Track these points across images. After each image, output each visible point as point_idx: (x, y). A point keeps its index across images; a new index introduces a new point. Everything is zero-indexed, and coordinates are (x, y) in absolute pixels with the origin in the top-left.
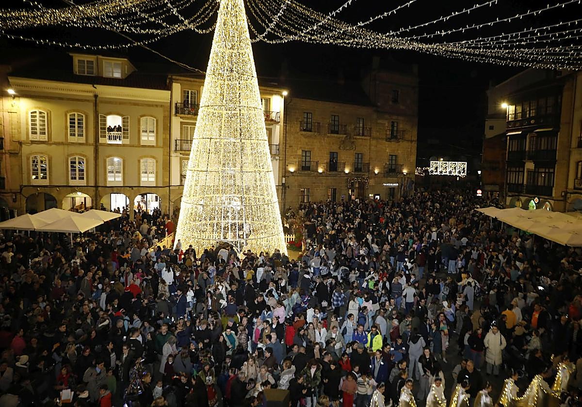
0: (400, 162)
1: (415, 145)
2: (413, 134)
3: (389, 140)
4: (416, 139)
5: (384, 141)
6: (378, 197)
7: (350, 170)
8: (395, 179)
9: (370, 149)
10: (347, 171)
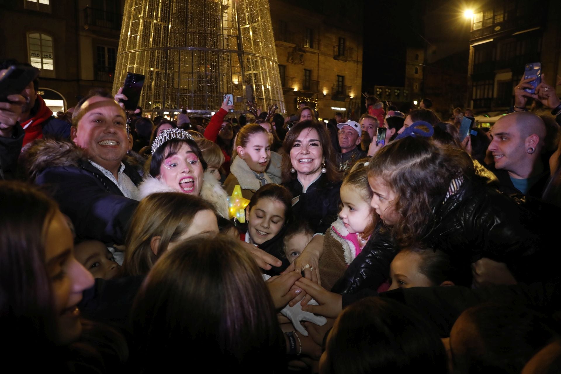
0: (348, 83)
1: (360, 67)
2: (358, 54)
3: (336, 58)
4: (360, 59)
5: (332, 59)
6: (327, 122)
7: (299, 88)
8: (343, 103)
9: (318, 65)
10: (296, 89)
